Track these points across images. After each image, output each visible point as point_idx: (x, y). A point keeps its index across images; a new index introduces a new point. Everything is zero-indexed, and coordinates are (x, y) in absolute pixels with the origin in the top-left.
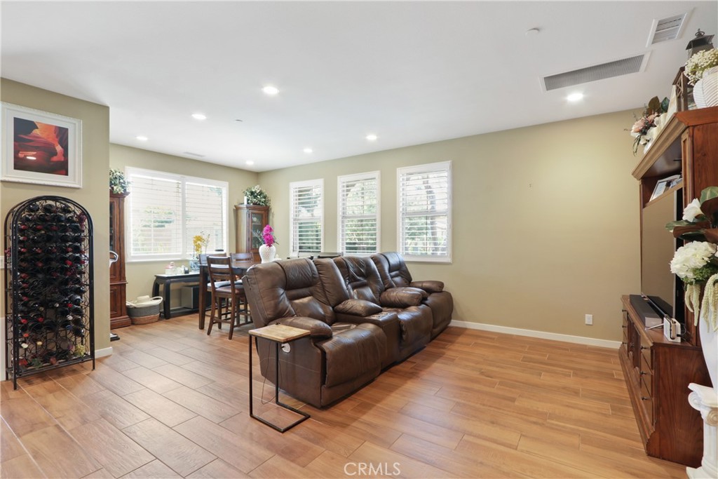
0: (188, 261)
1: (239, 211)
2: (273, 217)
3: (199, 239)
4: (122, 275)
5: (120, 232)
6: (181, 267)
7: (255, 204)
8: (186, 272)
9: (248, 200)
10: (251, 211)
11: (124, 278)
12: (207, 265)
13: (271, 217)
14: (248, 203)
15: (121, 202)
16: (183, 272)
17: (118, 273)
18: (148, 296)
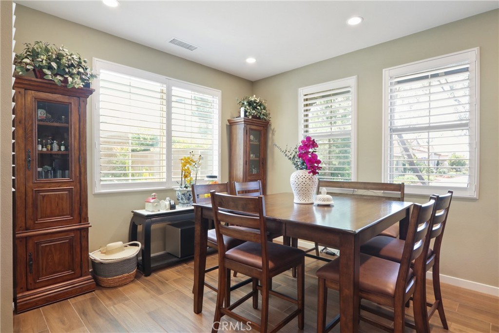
0: (173, 190)
1: (234, 127)
2: (273, 134)
3: (187, 161)
4: (83, 215)
5: (80, 149)
6: (165, 199)
7: (254, 117)
8: (172, 207)
9: (246, 112)
10: (248, 126)
11: (86, 219)
12: (210, 206)
13: (270, 135)
14: (245, 116)
15: (82, 104)
16: (168, 207)
17: (77, 212)
18: (120, 243)
